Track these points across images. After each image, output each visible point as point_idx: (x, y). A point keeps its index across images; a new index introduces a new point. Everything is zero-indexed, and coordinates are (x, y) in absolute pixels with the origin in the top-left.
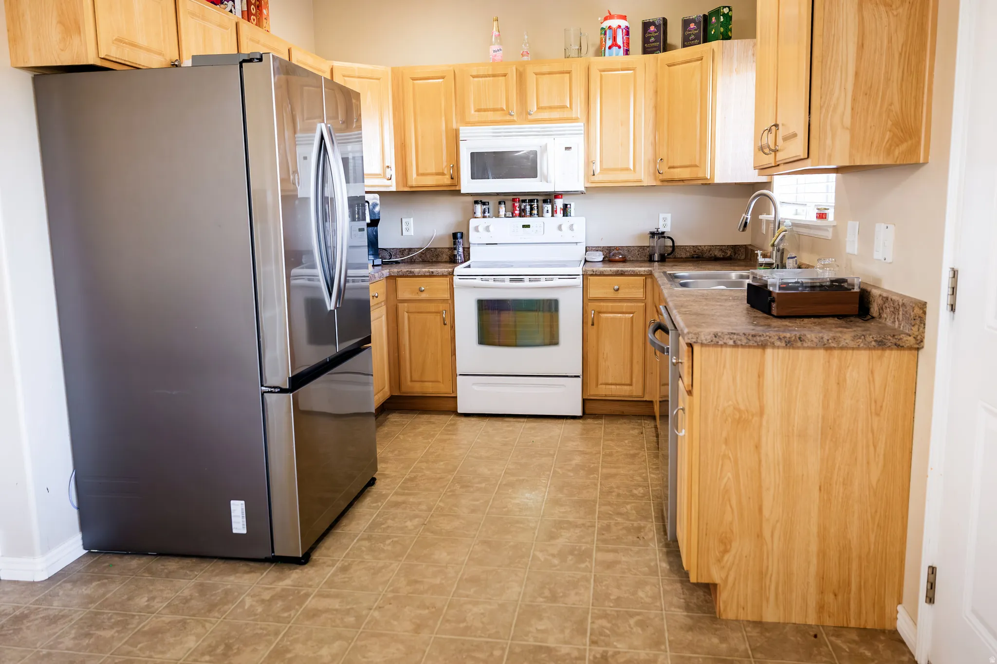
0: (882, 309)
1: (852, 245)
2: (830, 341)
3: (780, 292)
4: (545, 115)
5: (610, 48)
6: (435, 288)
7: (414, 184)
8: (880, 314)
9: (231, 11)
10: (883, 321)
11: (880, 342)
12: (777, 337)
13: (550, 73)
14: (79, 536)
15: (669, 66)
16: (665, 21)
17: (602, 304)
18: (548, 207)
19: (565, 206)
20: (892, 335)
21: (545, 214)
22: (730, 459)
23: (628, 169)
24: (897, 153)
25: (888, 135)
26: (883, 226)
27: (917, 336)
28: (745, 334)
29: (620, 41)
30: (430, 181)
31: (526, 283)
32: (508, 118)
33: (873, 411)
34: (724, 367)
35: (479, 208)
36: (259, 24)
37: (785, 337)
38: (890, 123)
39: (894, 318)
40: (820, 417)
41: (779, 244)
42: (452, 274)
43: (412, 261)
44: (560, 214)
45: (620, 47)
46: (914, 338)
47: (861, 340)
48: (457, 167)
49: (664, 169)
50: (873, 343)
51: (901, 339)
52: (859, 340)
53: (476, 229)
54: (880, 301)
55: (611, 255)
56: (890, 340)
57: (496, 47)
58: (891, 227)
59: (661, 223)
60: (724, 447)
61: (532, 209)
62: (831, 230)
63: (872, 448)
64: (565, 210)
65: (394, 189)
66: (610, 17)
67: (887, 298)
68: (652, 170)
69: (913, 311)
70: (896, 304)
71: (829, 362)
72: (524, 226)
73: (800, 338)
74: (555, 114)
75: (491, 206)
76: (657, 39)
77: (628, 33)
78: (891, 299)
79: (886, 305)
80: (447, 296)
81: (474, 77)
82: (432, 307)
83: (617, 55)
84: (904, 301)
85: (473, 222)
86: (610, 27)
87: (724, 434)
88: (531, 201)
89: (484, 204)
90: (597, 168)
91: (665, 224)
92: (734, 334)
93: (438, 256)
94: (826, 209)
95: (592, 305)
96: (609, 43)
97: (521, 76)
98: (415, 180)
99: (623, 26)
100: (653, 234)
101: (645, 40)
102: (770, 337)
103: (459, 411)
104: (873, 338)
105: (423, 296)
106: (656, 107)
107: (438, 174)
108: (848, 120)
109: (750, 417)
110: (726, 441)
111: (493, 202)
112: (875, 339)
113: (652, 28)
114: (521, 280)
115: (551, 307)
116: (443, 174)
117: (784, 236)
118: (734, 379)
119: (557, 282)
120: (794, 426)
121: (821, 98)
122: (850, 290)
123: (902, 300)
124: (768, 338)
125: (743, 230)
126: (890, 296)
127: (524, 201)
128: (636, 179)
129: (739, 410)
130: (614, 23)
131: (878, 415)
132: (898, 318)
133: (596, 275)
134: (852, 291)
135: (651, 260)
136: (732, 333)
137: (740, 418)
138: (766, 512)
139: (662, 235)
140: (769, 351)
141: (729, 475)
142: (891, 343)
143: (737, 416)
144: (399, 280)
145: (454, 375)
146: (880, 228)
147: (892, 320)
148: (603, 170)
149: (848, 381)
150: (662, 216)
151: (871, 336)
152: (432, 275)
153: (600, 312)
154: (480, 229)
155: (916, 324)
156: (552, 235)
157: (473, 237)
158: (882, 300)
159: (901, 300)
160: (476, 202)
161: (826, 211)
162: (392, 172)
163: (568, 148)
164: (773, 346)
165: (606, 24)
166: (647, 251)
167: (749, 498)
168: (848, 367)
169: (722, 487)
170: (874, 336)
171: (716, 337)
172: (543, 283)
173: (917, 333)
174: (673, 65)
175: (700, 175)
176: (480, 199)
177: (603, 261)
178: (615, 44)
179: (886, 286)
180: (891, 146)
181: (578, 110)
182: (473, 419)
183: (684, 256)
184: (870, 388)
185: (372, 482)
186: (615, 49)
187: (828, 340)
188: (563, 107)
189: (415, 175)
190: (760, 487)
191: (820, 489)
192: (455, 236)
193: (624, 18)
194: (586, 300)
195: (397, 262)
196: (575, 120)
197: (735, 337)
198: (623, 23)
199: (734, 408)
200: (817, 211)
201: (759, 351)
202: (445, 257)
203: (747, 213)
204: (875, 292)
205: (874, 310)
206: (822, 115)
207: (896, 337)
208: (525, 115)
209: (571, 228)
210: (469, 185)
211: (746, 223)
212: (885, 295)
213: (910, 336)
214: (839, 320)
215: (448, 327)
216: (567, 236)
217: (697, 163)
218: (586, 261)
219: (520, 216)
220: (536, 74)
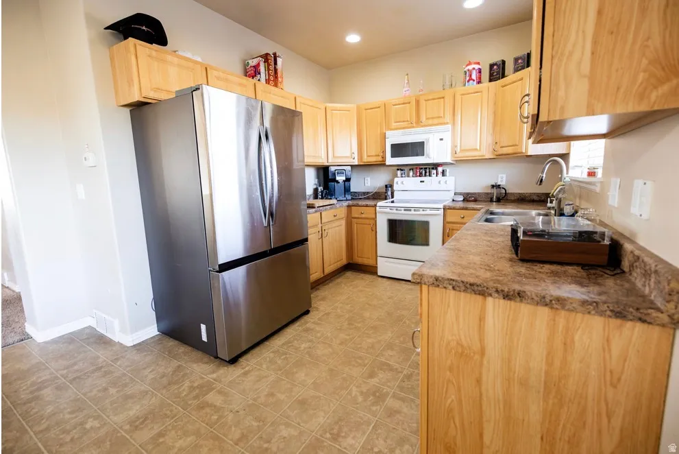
0: (633, 266)
1: (614, 198)
2: (553, 302)
3: (525, 239)
4: (430, 122)
5: (468, 81)
6: (368, 212)
7: (365, 161)
8: (630, 271)
9: (259, 80)
10: (633, 279)
11: (617, 312)
12: (494, 290)
13: (434, 99)
14: (156, 325)
15: (503, 87)
16: (504, 62)
17: (454, 225)
18: (435, 171)
19: (443, 171)
20: (635, 308)
21: (433, 175)
22: (453, 383)
23: (476, 150)
24: (654, 96)
25: (641, 77)
26: (641, 182)
27: (674, 314)
28: (463, 282)
29: (474, 77)
30: (373, 160)
31: (413, 212)
32: (411, 125)
33: (608, 383)
34: (449, 306)
35: (399, 172)
36: (276, 85)
37: (502, 291)
38: (645, 62)
39: (645, 282)
40: (543, 371)
41: (557, 194)
42: (375, 206)
43: (368, 198)
44: (440, 175)
45: (474, 81)
46: (669, 316)
47: (592, 307)
48: (384, 152)
49: (497, 148)
50: (608, 313)
51: (649, 314)
52: (590, 306)
53: (397, 183)
54: (631, 258)
55: (469, 198)
56: (632, 313)
57: (406, 89)
58: (649, 183)
59: (500, 180)
60: (448, 373)
61: (426, 172)
62: (599, 185)
63: (605, 420)
64: (443, 173)
65: (357, 164)
66: (470, 64)
67: (638, 258)
68: (491, 150)
69: (668, 285)
70: (648, 267)
71: (554, 320)
72: (421, 182)
73: (519, 294)
74: (436, 121)
75: (406, 171)
76: (498, 73)
77: (480, 72)
78: (643, 261)
79: (637, 264)
80: (374, 216)
81: (394, 105)
82: (367, 221)
83: (473, 84)
84: (657, 268)
85: (396, 180)
86: (468, 70)
87: (449, 362)
88: (426, 168)
89: (402, 170)
90: (458, 150)
91: (502, 180)
92: (454, 280)
93: (380, 196)
94: (594, 168)
95: (449, 226)
96: (468, 78)
97: (418, 102)
98: (366, 159)
99: (476, 68)
100: (493, 186)
101: (491, 75)
102: (487, 288)
103: (379, 274)
104: (608, 307)
105: (363, 216)
106: (495, 113)
107: (376, 156)
108: (586, 67)
109: (472, 354)
110: (451, 369)
111: (406, 169)
112: (611, 308)
113: (495, 67)
114: (410, 210)
115: (425, 225)
116: (379, 156)
117: (561, 189)
118: (457, 318)
119: (428, 212)
120: (515, 373)
121: (553, 47)
122: (599, 242)
123: (656, 266)
124: (485, 289)
125: (540, 184)
126: (643, 255)
127: (422, 169)
128: (480, 154)
129: (462, 346)
130: (470, 67)
131: (615, 387)
132: (649, 284)
133: (451, 209)
134: (602, 243)
135: (491, 201)
136: (451, 280)
137: (463, 352)
138: (487, 440)
139: (498, 187)
140: (490, 300)
141: (453, 397)
142: (634, 316)
143: (460, 351)
144: (352, 207)
145: (377, 256)
146: (638, 183)
147: (642, 283)
148: (462, 151)
149: (577, 344)
150: (500, 176)
151: (606, 305)
152: (367, 206)
153: (453, 230)
154: (399, 183)
155: (673, 300)
156: (435, 186)
157: (395, 187)
158: (633, 257)
159: (653, 266)
160: (398, 170)
161: (596, 170)
162: (356, 156)
163: (441, 139)
164: (491, 295)
165: (466, 69)
166: (490, 196)
167: (471, 423)
168: (578, 330)
169: (447, 405)
170: (609, 305)
171: (437, 280)
172: (421, 212)
173: (673, 311)
174: (505, 86)
175: (519, 151)
176: (400, 168)
177: (464, 200)
178: (471, 79)
179: (642, 242)
180: (645, 89)
181: (448, 118)
182: (385, 279)
183: (513, 199)
184: (604, 358)
185: (307, 312)
186: (471, 81)
187: (551, 301)
188: (439, 117)
189: (366, 157)
190: (481, 416)
191: (542, 438)
192: (386, 186)
193: (478, 63)
194: (445, 223)
195: (361, 199)
196: (447, 123)
197: (454, 283)
198: (477, 67)
199: (458, 343)
200: (588, 170)
201: (480, 298)
202: (383, 197)
203: (543, 172)
204: (628, 246)
205: (626, 264)
206: (554, 66)
207: (641, 311)
208: (418, 123)
209: (446, 182)
210: (390, 161)
211: (542, 180)
212: (637, 253)
213: (662, 313)
214: (582, 270)
215: (374, 232)
216: (443, 186)
217: (517, 143)
218: (453, 200)
219: (420, 176)
220: (426, 100)
